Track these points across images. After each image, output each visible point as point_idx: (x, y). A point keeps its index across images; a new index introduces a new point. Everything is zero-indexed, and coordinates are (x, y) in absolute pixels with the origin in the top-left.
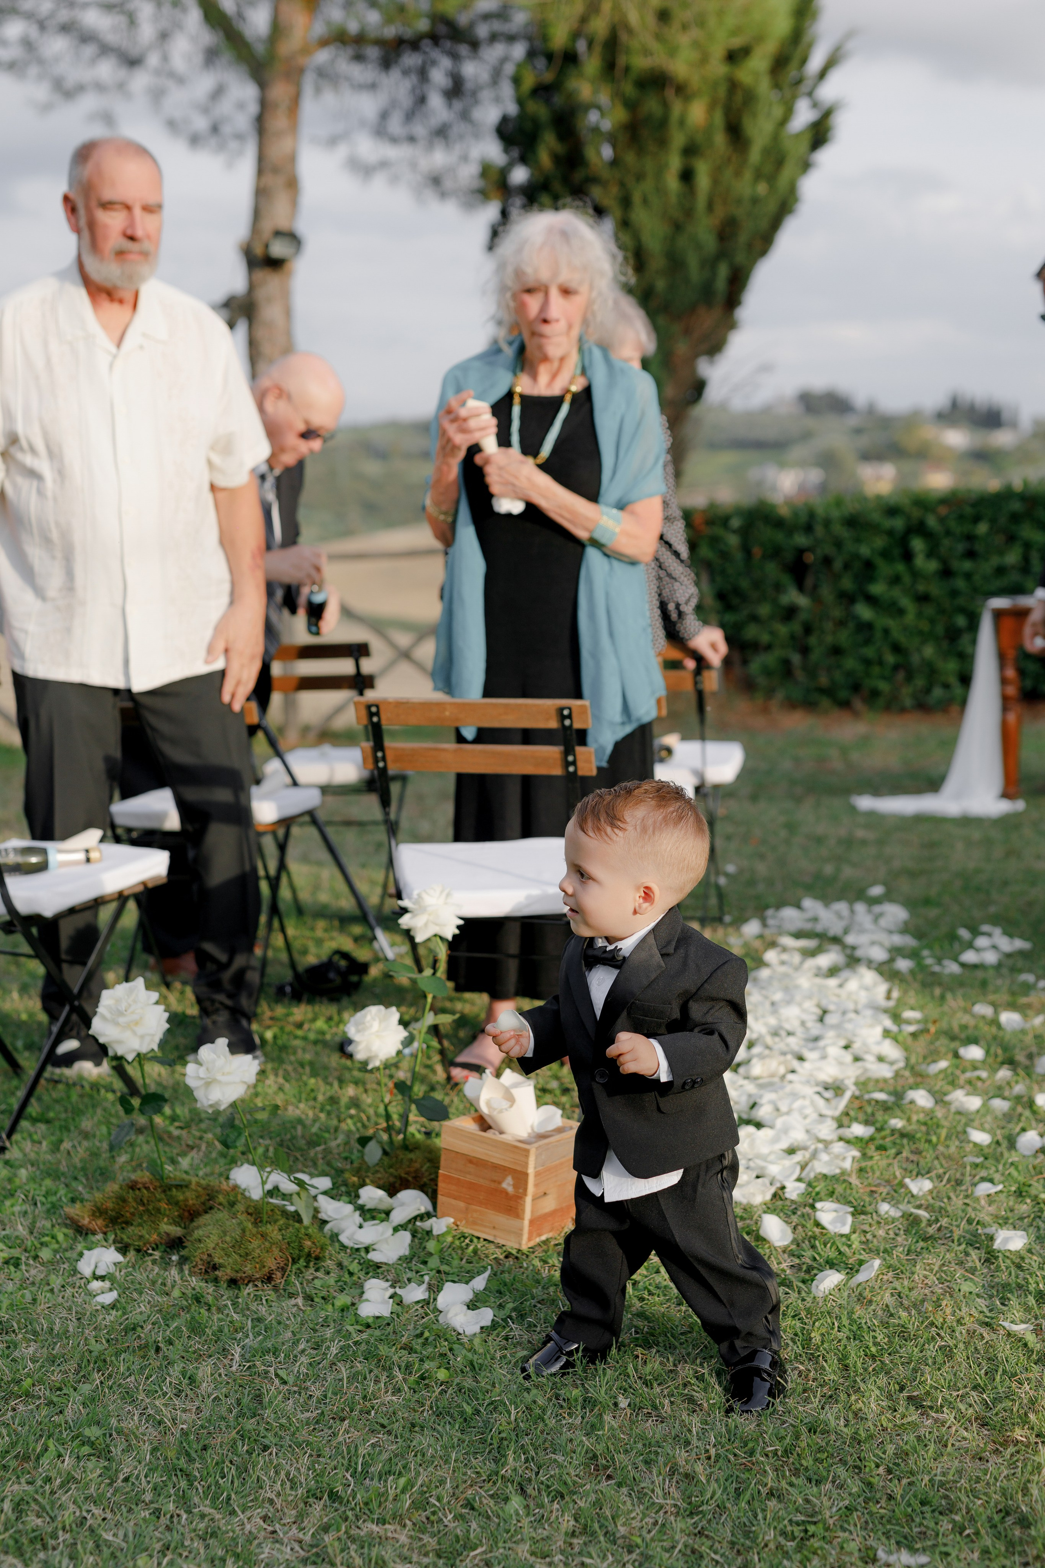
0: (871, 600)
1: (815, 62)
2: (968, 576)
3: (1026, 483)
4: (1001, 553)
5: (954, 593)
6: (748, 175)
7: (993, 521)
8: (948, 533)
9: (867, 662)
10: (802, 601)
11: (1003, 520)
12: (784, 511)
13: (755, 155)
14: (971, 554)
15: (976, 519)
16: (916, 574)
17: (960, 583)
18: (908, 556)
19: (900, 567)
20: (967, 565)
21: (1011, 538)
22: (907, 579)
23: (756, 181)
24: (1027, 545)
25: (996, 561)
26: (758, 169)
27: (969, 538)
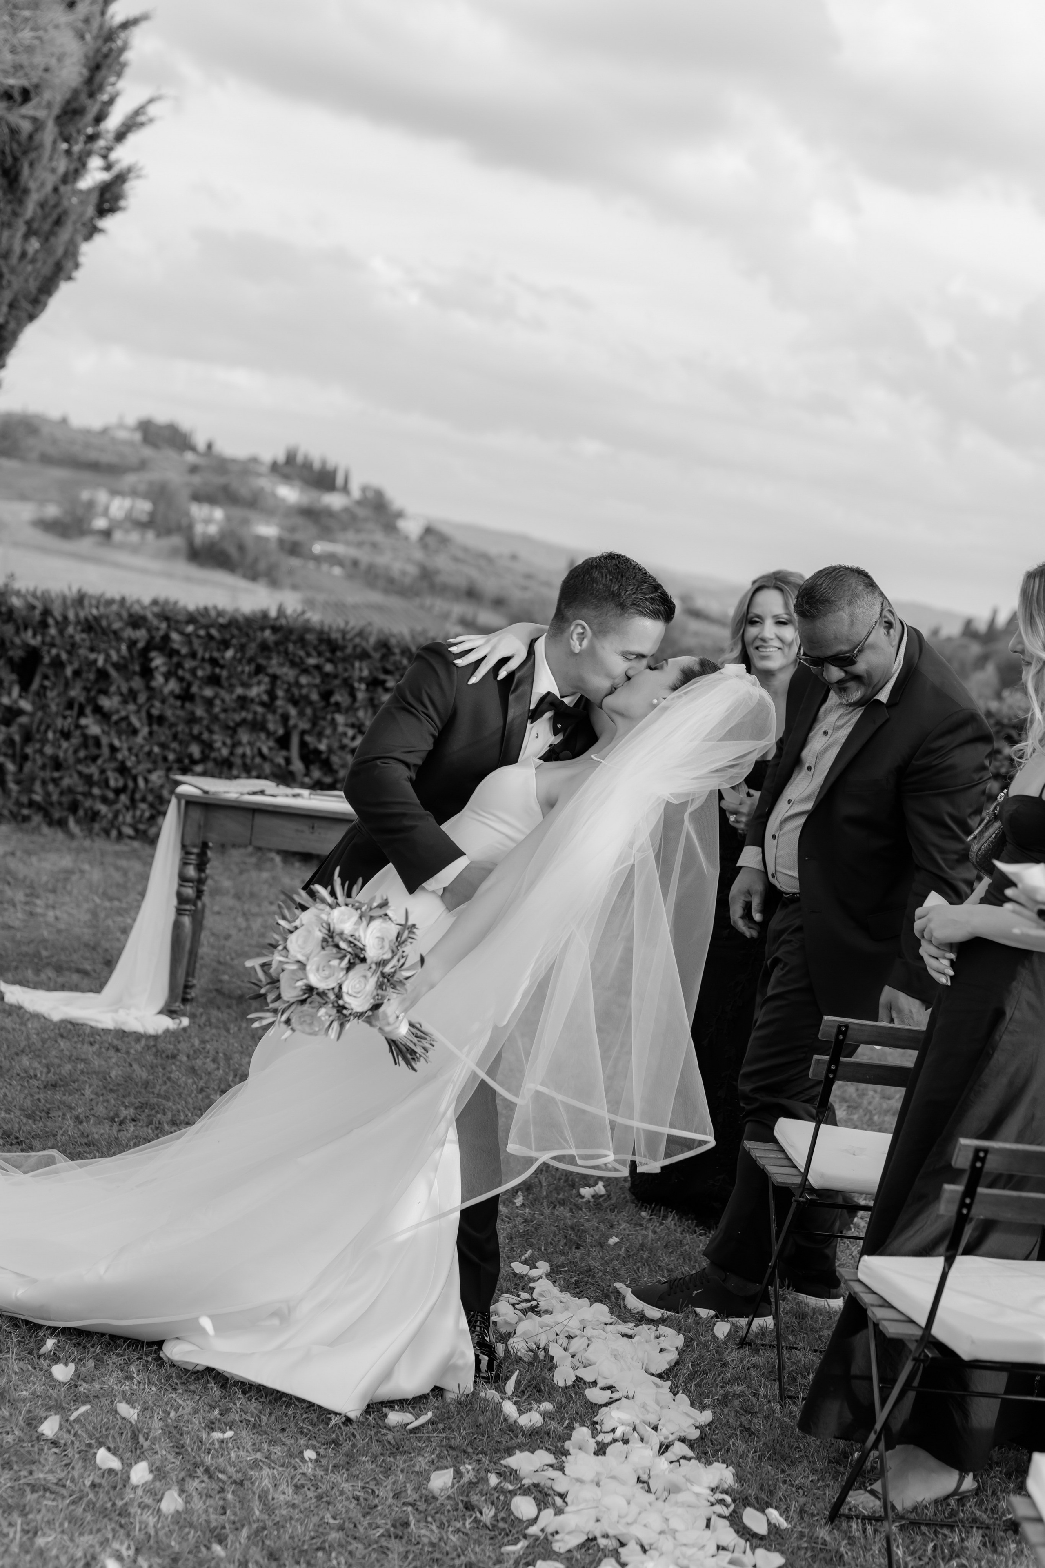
0: (101, 714)
1: (113, 122)
2: (208, 703)
3: (281, 611)
4: (246, 685)
5: (192, 720)
6: (22, 229)
7: (242, 648)
8: (193, 655)
9: (88, 780)
10: (26, 705)
11: (250, 649)
12: (16, 602)
13: (30, 208)
14: (214, 680)
15: (225, 644)
16: (153, 693)
17: (200, 712)
18: (147, 673)
19: (137, 683)
20: (208, 692)
21: (259, 669)
22: (142, 698)
23: (26, 237)
24: (274, 678)
25: (239, 691)
26: (28, 223)
27: (214, 662)
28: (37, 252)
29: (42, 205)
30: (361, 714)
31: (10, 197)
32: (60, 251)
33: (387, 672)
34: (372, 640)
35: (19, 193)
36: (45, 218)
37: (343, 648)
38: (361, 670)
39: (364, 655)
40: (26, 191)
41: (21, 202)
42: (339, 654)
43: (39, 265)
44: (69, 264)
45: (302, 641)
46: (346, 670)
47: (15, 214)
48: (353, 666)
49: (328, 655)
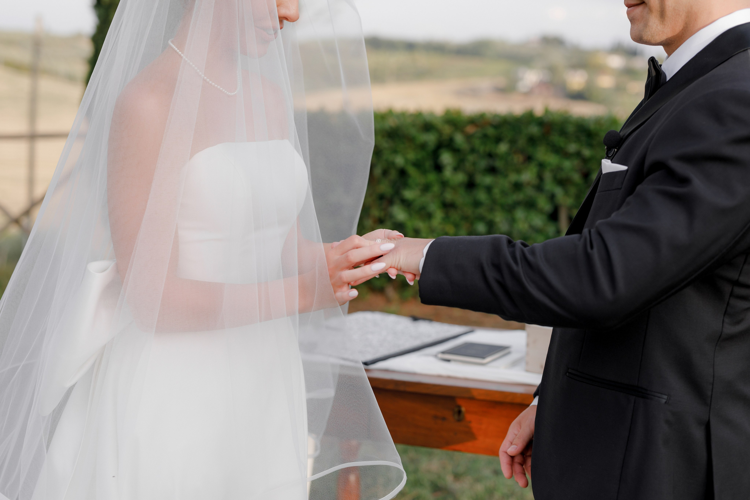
0: (407, 204)
2: (489, 189)
3: (547, 111)
4: (518, 172)
5: (477, 204)
7: (513, 142)
8: (473, 150)
11: (522, 142)
14: (492, 170)
15: (498, 140)
16: (444, 184)
17: (482, 196)
18: (438, 168)
19: (432, 177)
20: (488, 180)
21: (529, 159)
22: (436, 188)
24: (542, 166)
25: (513, 177)
27: (491, 155)
45: (563, 132)
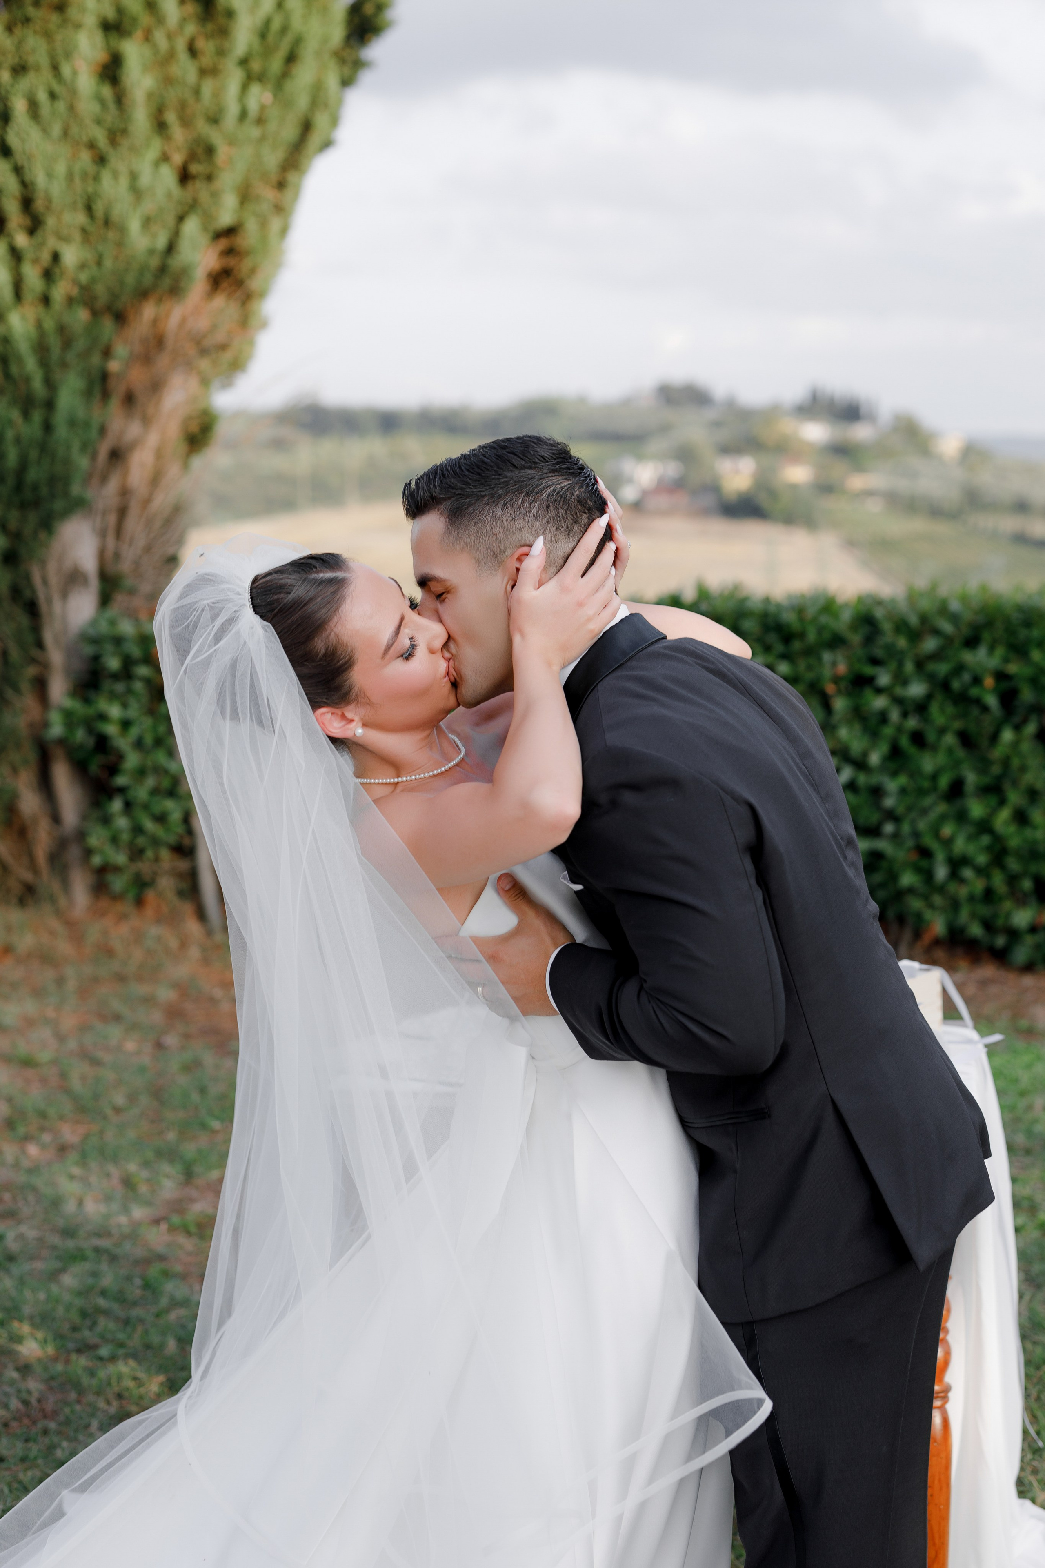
23: (245, 87)
26: (244, 62)
28: (263, 108)
29: (263, 33)
30: (843, 733)
31: (210, 27)
32: (302, 102)
33: (875, 662)
34: (846, 616)
35: (221, 20)
36: (267, 52)
37: (802, 635)
38: (834, 664)
39: (836, 642)
40: (230, 14)
41: (223, 32)
42: (797, 645)
43: (272, 126)
44: (321, 120)
46: (810, 668)
47: (221, 53)
48: (819, 659)
49: (779, 647)
